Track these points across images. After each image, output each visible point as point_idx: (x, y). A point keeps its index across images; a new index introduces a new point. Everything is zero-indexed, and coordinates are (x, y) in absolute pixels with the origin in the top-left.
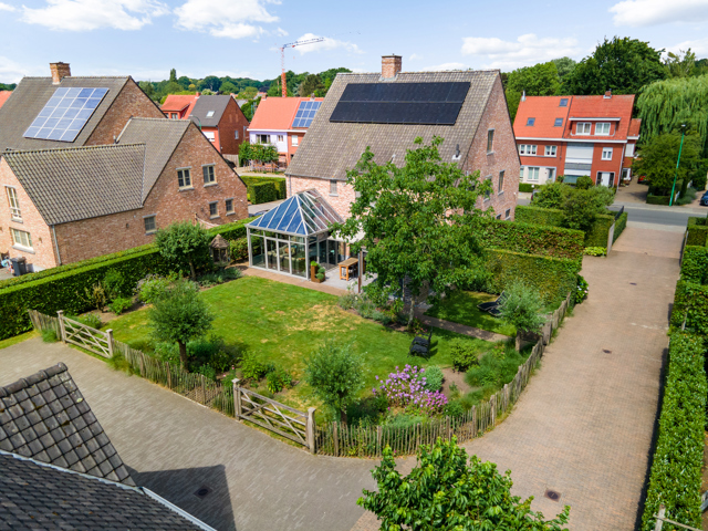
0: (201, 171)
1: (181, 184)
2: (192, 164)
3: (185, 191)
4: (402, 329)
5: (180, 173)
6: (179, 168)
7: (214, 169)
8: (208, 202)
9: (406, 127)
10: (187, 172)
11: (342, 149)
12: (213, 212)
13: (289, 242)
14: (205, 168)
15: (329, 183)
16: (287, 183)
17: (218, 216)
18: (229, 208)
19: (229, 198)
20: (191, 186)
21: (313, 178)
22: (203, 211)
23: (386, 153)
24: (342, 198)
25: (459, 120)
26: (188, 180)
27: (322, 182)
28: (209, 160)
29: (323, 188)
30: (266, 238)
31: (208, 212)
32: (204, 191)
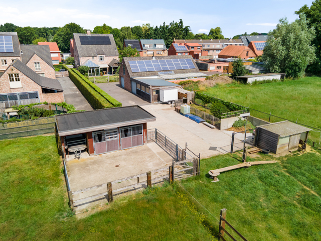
11: (90, 50)
15: (92, 57)
21: (87, 57)
23: (101, 50)
24: (96, 60)
25: (112, 43)
27: (90, 57)
29: (91, 59)
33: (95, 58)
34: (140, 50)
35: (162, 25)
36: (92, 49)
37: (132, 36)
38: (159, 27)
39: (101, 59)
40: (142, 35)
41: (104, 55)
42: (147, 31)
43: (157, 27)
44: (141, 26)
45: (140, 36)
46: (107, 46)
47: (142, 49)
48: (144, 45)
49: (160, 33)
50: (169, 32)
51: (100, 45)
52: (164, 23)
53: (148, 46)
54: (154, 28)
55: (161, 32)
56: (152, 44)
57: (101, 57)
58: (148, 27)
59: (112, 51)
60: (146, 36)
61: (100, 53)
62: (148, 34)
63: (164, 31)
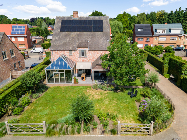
0: (10, 52)
1: (4, 58)
2: (7, 50)
3: (5, 60)
4: (119, 91)
5: (3, 53)
6: (2, 52)
7: (14, 51)
8: (13, 63)
9: (88, 33)
10: (5, 53)
11: (69, 40)
12: (15, 67)
13: (64, 72)
14: (10, 51)
15: (69, 51)
16: (51, 53)
17: (17, 68)
18: (19, 65)
19: (19, 61)
20: (7, 58)
21: (62, 50)
22: (12, 67)
23: (85, 41)
24: (74, 56)
25: (104, 30)
26: (5, 56)
27: (66, 51)
28: (12, 47)
29: (67, 53)
30: (59, 73)
31: (14, 67)
32: (11, 60)
33: (73, 52)
34: (151, 35)
35: (178, 10)
36: (73, 38)
37: (145, 21)
38: (174, 12)
39: (83, 55)
40: (156, 20)
41: (87, 49)
42: (161, 16)
43: (172, 12)
44: (156, 12)
45: (154, 21)
46: (97, 33)
47: (153, 34)
48: (156, 30)
49: (174, 17)
50: (183, 17)
51: (86, 33)
52: (180, 8)
53: (161, 31)
54: (169, 13)
55: (176, 16)
56: (166, 29)
57: (82, 51)
58: (163, 13)
59: (101, 42)
60: (159, 20)
61: (82, 45)
62: (162, 19)
63: (179, 15)
